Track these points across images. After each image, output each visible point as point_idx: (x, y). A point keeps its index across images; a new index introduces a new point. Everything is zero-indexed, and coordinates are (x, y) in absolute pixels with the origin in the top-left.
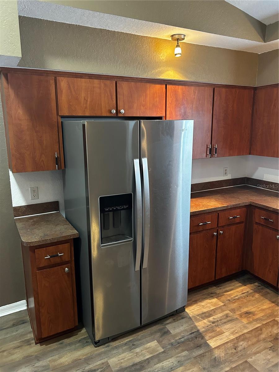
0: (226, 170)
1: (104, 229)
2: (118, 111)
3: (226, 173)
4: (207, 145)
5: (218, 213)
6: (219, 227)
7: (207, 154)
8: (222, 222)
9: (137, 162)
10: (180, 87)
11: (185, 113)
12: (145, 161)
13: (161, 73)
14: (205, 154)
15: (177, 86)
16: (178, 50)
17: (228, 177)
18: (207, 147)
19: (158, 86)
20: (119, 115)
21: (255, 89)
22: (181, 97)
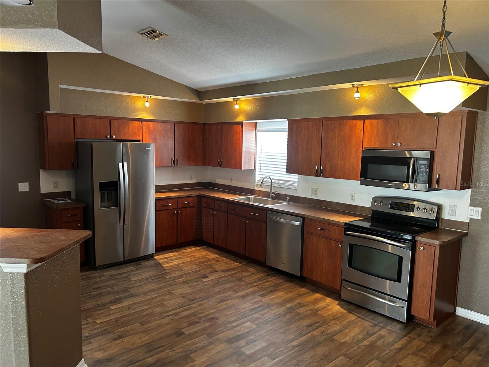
0: (191, 176)
1: (102, 202)
2: (111, 137)
3: (191, 178)
4: (172, 158)
5: (177, 200)
6: (179, 208)
7: (172, 164)
8: (180, 205)
9: (120, 164)
10: (151, 123)
11: (155, 138)
12: (125, 164)
13: (138, 115)
14: (171, 164)
15: (149, 122)
16: (147, 104)
17: (194, 181)
18: (172, 160)
19: (137, 122)
20: (112, 139)
21: (204, 124)
22: (152, 128)
